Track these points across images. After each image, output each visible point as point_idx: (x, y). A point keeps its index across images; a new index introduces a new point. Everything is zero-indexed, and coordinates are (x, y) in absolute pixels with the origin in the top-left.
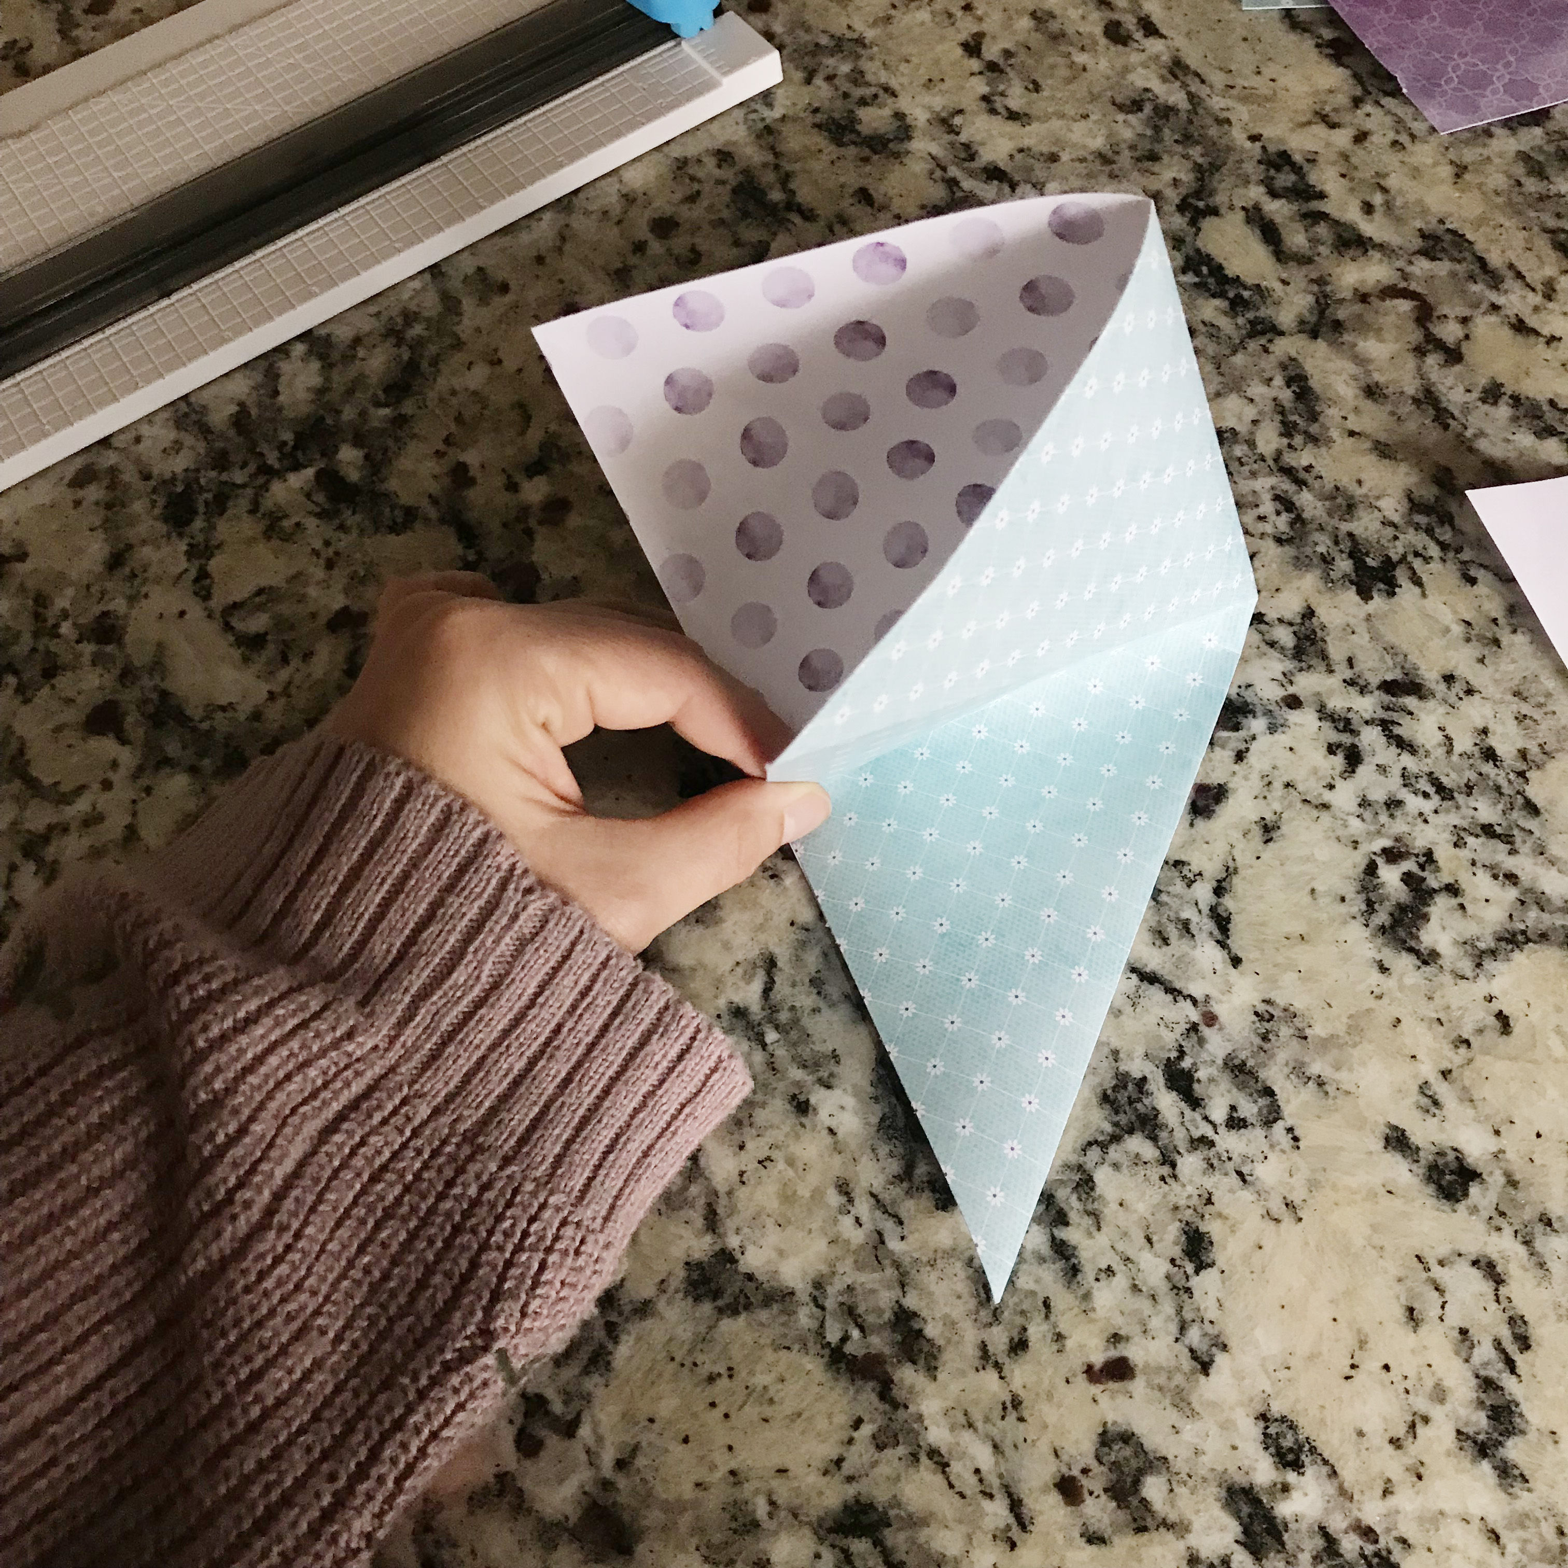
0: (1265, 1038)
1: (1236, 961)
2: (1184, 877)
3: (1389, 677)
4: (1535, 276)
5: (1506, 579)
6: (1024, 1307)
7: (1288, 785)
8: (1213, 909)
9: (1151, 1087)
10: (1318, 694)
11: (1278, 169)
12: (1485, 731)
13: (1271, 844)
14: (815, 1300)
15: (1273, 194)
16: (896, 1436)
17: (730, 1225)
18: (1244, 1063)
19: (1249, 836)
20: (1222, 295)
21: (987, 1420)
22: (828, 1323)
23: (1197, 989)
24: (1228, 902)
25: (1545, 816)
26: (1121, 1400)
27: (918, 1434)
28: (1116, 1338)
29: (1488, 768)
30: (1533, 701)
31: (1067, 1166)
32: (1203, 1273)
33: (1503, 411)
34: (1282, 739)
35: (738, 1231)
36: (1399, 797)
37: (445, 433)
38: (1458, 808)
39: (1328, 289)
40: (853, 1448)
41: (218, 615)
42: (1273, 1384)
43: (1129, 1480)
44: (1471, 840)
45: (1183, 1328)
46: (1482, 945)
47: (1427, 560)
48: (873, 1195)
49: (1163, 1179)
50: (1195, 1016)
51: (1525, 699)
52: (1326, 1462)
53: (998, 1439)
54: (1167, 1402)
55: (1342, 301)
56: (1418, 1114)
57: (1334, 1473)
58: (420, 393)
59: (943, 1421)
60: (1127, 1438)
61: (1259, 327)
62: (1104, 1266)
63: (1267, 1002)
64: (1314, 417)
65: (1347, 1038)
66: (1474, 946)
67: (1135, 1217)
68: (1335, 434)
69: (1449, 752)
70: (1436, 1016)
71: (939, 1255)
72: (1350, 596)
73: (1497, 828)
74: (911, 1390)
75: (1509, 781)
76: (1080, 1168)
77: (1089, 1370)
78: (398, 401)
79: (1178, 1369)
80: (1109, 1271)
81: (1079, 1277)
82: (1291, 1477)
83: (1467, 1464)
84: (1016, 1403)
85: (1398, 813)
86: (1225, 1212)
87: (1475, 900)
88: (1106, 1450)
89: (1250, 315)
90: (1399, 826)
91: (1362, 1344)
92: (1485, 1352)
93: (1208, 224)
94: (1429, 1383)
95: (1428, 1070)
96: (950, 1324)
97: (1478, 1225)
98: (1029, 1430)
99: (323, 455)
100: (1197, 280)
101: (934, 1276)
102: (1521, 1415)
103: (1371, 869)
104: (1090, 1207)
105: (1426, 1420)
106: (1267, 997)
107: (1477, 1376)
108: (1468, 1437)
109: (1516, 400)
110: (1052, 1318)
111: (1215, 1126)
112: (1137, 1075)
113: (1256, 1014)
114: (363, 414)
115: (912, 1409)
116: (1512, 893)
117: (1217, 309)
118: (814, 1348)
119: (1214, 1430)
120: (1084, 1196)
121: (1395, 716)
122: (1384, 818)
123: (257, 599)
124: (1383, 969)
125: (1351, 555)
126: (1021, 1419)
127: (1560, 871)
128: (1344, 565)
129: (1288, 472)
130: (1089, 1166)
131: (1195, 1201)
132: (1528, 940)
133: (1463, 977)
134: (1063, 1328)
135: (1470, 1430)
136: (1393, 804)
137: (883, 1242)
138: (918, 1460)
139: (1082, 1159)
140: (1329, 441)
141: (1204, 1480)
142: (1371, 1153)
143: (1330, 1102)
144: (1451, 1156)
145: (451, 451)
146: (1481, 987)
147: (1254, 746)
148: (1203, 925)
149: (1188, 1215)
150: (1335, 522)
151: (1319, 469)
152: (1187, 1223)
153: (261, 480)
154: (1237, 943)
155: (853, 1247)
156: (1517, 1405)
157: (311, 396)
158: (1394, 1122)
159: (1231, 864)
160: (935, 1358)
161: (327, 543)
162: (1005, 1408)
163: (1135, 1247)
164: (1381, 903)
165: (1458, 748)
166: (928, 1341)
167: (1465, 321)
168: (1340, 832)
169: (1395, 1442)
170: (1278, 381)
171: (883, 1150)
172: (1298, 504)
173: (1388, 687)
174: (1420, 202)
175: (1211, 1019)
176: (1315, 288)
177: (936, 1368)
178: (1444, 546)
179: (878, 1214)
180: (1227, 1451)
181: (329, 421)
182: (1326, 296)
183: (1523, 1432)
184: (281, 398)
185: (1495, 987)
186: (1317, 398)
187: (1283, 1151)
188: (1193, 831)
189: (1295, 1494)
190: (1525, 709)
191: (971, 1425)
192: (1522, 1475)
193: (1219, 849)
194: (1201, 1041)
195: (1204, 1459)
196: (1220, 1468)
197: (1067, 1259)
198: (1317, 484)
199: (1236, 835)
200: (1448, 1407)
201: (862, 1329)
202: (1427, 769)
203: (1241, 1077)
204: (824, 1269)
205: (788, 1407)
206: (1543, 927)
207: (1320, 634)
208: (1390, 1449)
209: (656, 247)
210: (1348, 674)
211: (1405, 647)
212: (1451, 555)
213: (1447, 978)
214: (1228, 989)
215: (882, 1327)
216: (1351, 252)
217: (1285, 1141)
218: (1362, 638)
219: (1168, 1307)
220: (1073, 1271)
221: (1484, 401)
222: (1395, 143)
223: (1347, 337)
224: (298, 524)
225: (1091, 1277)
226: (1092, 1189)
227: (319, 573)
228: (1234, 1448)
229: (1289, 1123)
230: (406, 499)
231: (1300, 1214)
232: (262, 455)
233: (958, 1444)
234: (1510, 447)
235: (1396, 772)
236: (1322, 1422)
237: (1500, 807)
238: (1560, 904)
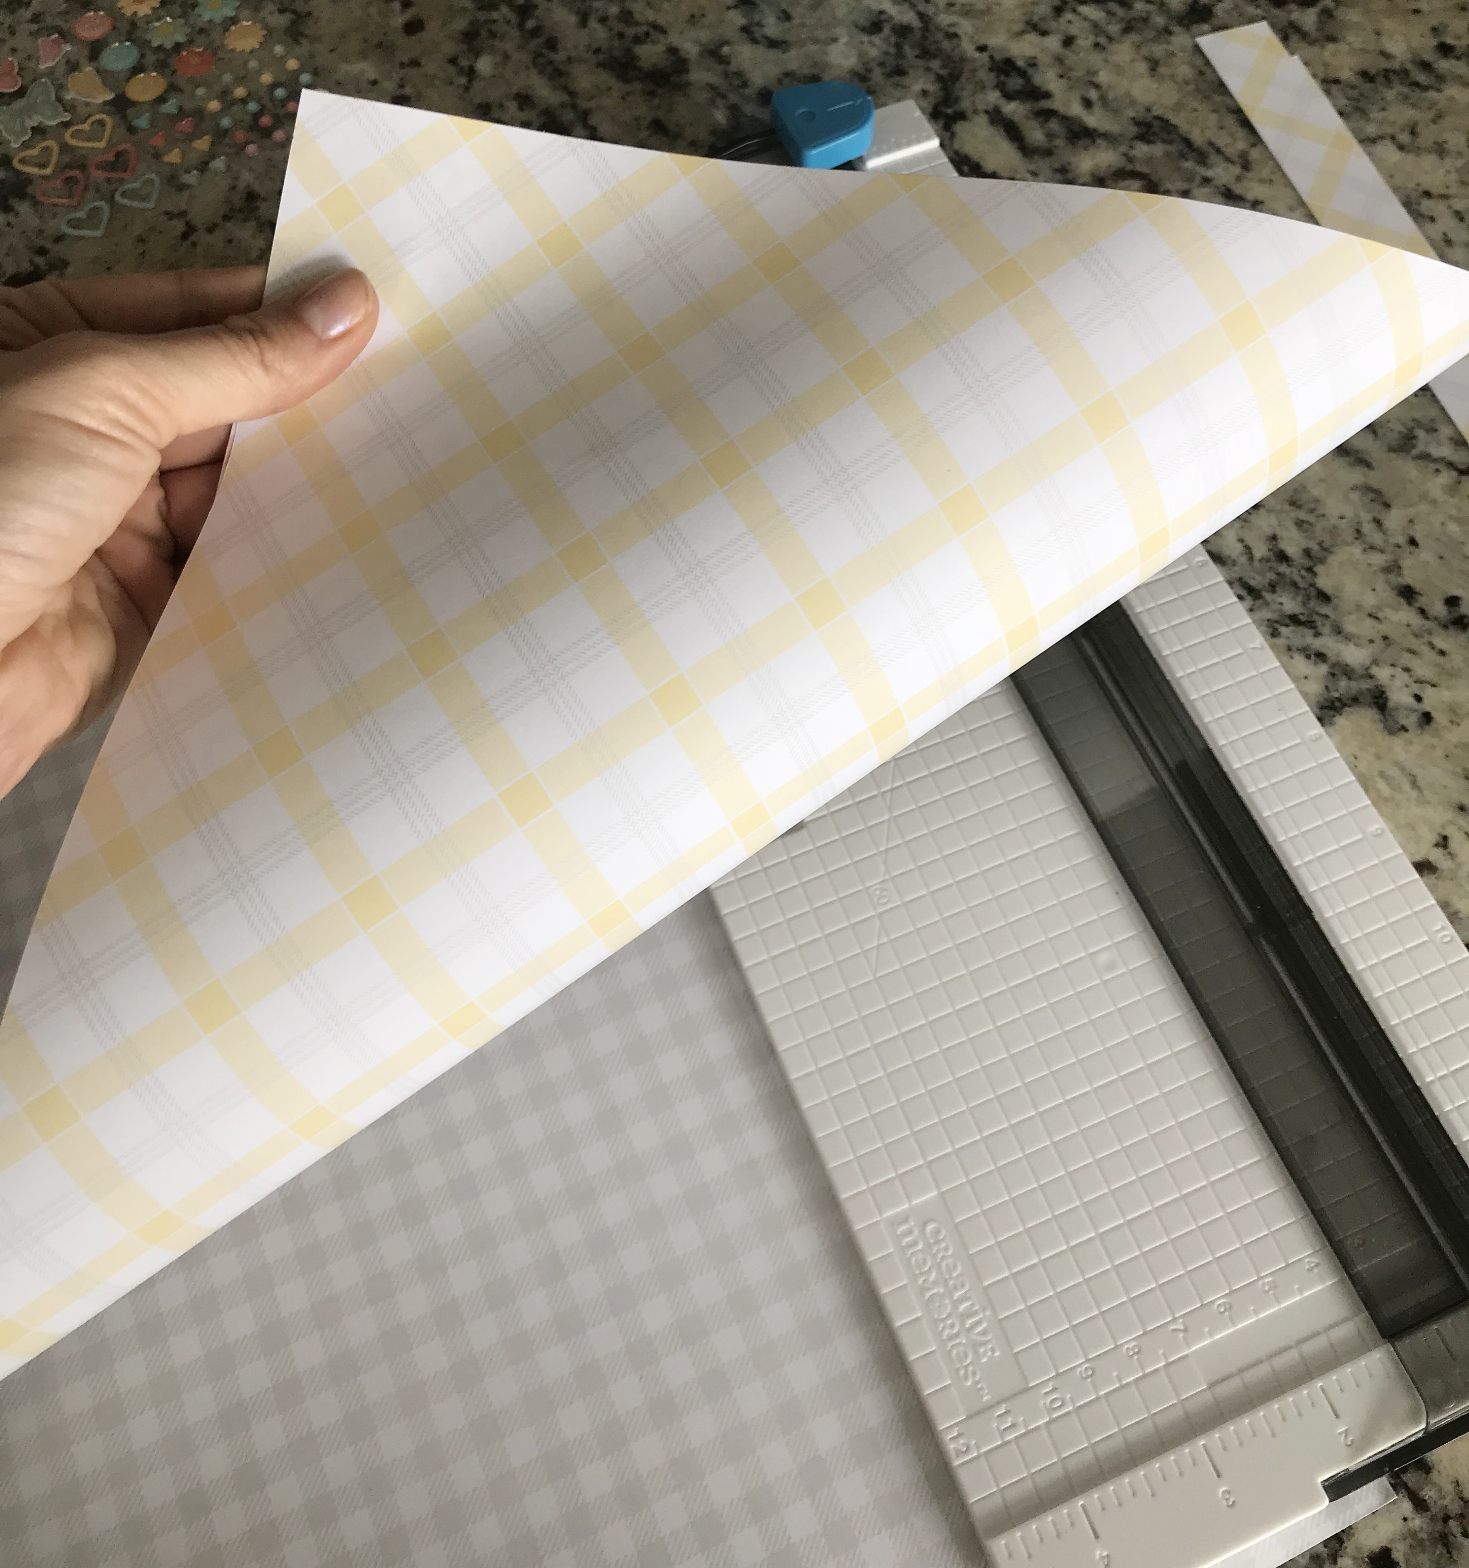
4: (1230, 151)
11: (1007, 75)
12: (1274, 538)
15: (1009, 96)
25: (1335, 601)
29: (1283, 568)
38: (1267, 604)
44: (1283, 630)
51: (1300, 507)
73: (1301, 617)
75: (1303, 577)
93: (960, 127)
116: (1324, 669)
127: (1356, 645)
132: (1344, 705)
165: (1257, 554)
174: (1128, 94)
190: (1302, 515)
202: (1236, 575)
206: (1354, 692)
216: (1081, 143)
222: (1097, 45)
237: (1300, 599)
238: (1360, 671)
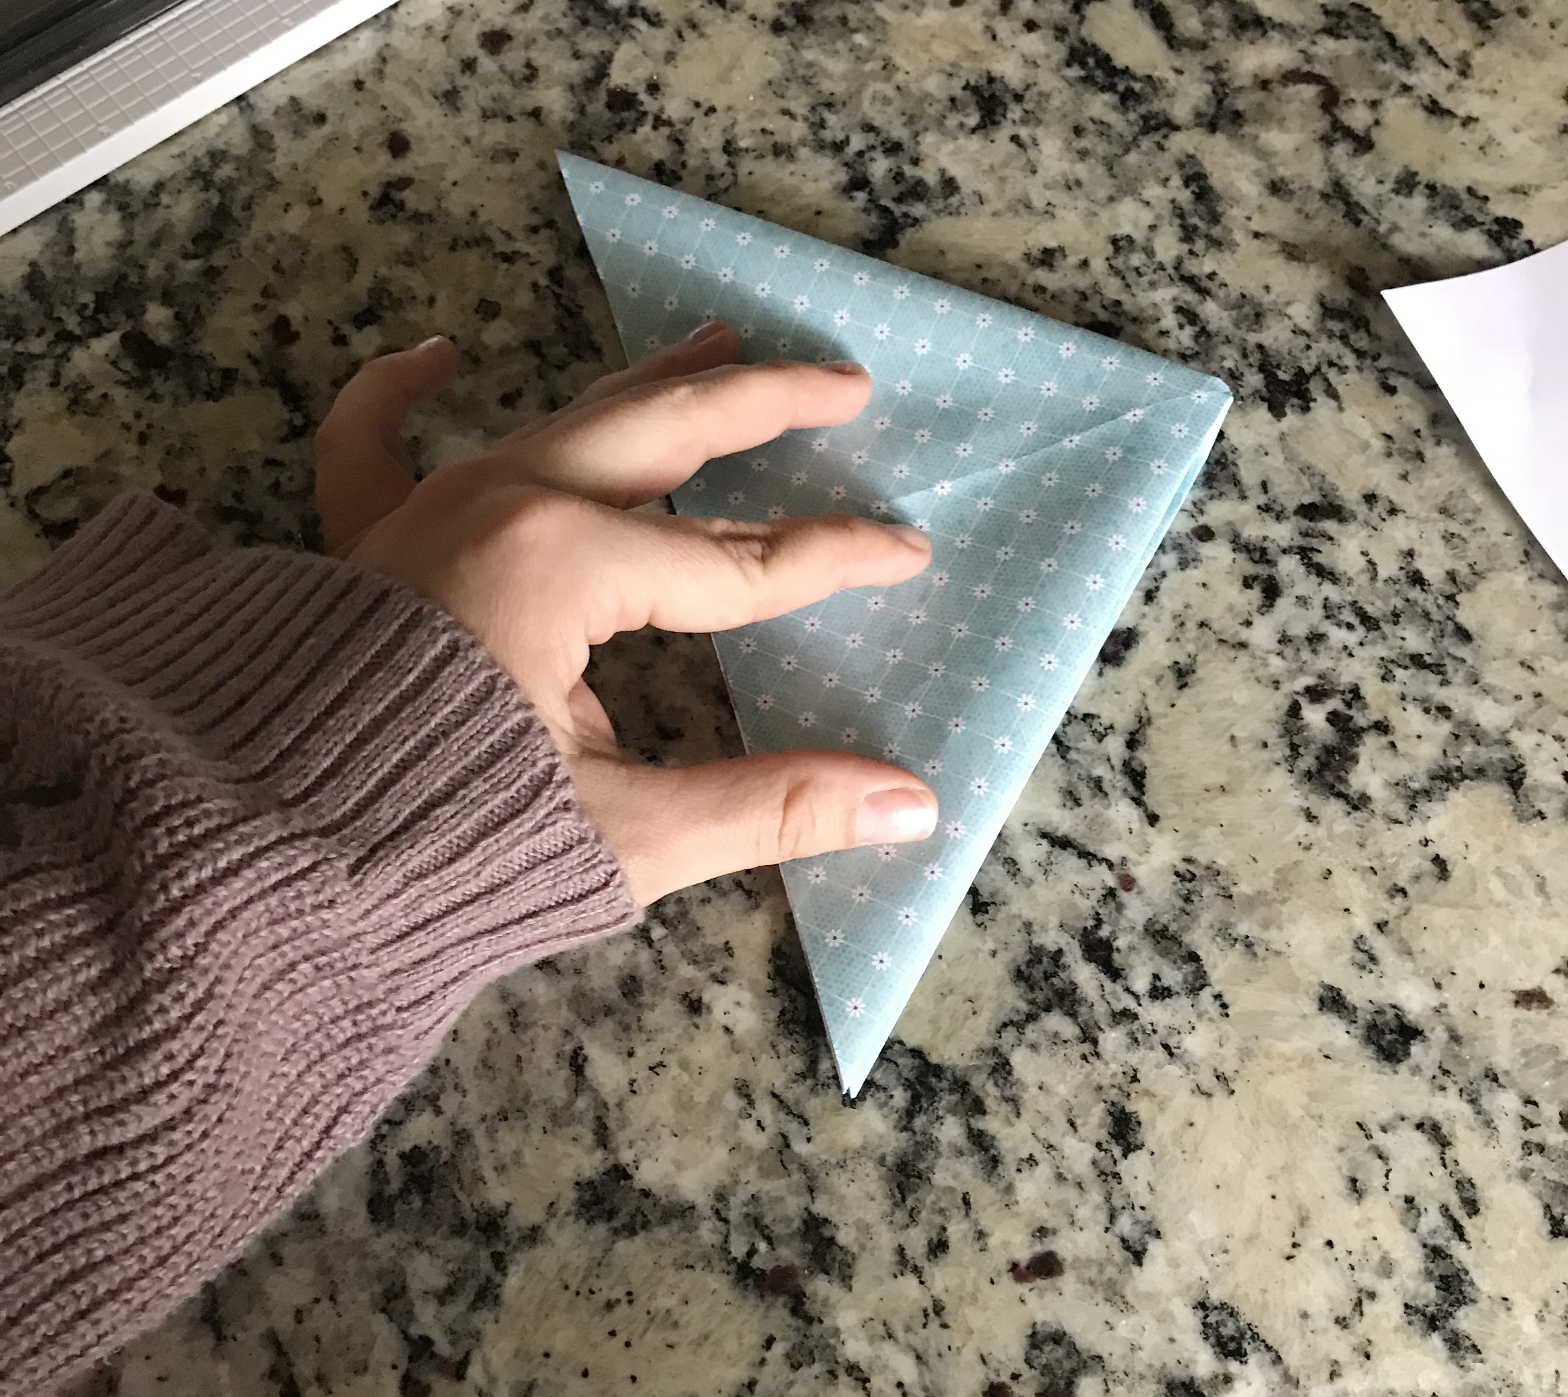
0: (1187, 899)
1: (1153, 819)
2: (1094, 732)
3: (1306, 500)
4: (1447, 52)
5: (1428, 386)
6: (943, 1205)
7: (1202, 625)
8: (1126, 764)
9: (1067, 959)
10: (1230, 523)
12: (1410, 554)
13: (1186, 690)
14: (717, 1212)
16: (811, 1353)
17: (620, 1138)
18: (1165, 928)
19: (1162, 683)
20: (1111, 88)
21: (908, 1329)
22: (733, 1237)
23: (1112, 852)
24: (1143, 756)
25: (1478, 641)
26: (1050, 1296)
27: (834, 1348)
28: (1042, 1232)
29: (1415, 593)
30: (1460, 518)
31: (981, 1051)
32: (1131, 1156)
33: (1419, 202)
34: (1195, 574)
35: (631, 1144)
36: (1322, 630)
37: (263, 285)
38: (1384, 638)
39: (1225, 76)
40: (767, 1369)
41: (21, 503)
42: (1211, 1270)
43: (1062, 1383)
44: (1399, 673)
45: (1112, 1218)
46: (1416, 785)
47: (1343, 370)
48: (774, 1095)
49: (1084, 1057)
50: (1111, 880)
51: (1451, 516)
52: (1269, 1348)
53: (921, 1350)
54: (1099, 1297)
55: (1240, 89)
56: (1354, 971)
57: (1278, 1360)
58: (232, 242)
59: (861, 1334)
60: (1058, 1338)
61: (1153, 123)
62: (1025, 1155)
63: (1188, 860)
64: (1215, 218)
65: (1275, 894)
66: (1406, 786)
67: (1057, 1100)
68: (1238, 236)
69: (1374, 577)
70: (1368, 864)
71: (849, 1155)
72: (1262, 413)
73: (1426, 658)
74: (825, 1302)
75: (1439, 607)
76: (995, 1051)
77: (1014, 1267)
78: (209, 252)
79: (1109, 1260)
80: (1031, 1160)
81: (1000, 1168)
82: (1233, 1366)
83: (1417, 1339)
84: (938, 1309)
85: (1321, 648)
86: (1154, 1089)
87: (1407, 737)
88: (1036, 1352)
89: (1143, 109)
90: (1323, 662)
91: (1303, 1221)
92: (1432, 1220)
93: (1093, 10)
94: (1376, 1257)
95: (1362, 923)
96: (864, 1228)
97: (1421, 1085)
98: (954, 1337)
99: (129, 315)
100: (1082, 73)
101: (845, 1177)
102: (1472, 1283)
103: (1294, 711)
104: (1007, 1093)
105: (1372, 1296)
106: (1187, 854)
107: (1425, 1246)
108: (1417, 1311)
109: (1432, 189)
110: (973, 1215)
111: (1136, 997)
112: (1053, 948)
113: (1177, 874)
114: (170, 268)
115: (827, 1322)
116: (1446, 727)
117: (1105, 104)
118: (719, 1265)
119: (1151, 1324)
120: (1001, 1082)
121: (1315, 543)
122: (1306, 655)
123: (64, 483)
124: (1311, 817)
125: (1261, 369)
126: (944, 1326)
127: (1496, 701)
128: (1254, 380)
129: (1190, 281)
130: (1005, 1048)
131: (1120, 1079)
132: (1464, 777)
133: (1396, 822)
134: (985, 1223)
135: (1420, 1303)
136: (1316, 639)
137: (788, 1146)
138: (836, 1377)
139: (997, 1042)
140: (1233, 246)
141: (1142, 1377)
142: (1304, 1016)
143: (1260, 964)
144: (1390, 1013)
145: (271, 304)
146: (1416, 831)
147: (1165, 584)
148: (1115, 781)
149: (1113, 1095)
150: (1241, 333)
151: (1223, 275)
152: (1113, 1104)
153: (59, 350)
154: (1155, 797)
155: (756, 1153)
156: (1467, 1273)
157: (111, 251)
158: (1328, 981)
159: (1144, 714)
160: (849, 1266)
161: (138, 416)
162: (926, 1315)
163: (1058, 1133)
164: (1307, 746)
165: (1383, 573)
166: (841, 1248)
167: (1374, 104)
168: (1261, 672)
169: (1342, 1322)
170: (1176, 181)
171: (784, 1045)
172: (1202, 316)
173: (1307, 511)
175: (1128, 883)
176: (1211, 76)
177: (851, 1277)
178: (1360, 354)
179: (782, 1115)
180: (1165, 1345)
181: (133, 278)
182: (1224, 84)
183: (1473, 1301)
184: (78, 256)
185: (1431, 830)
186: (1219, 198)
187: (1211, 1020)
188: (1102, 680)
189: (1238, 1385)
190: (1454, 527)
191: (890, 1336)
192: (1474, 1346)
193: (1132, 699)
194: (1120, 907)
195: (1140, 1354)
196: (1157, 1364)
197: (986, 1150)
198: (1222, 293)
199: (1148, 683)
200: (1396, 1281)
201: (769, 1240)
202: (1349, 598)
203: (1164, 942)
204: (727, 1179)
205: (693, 1332)
206: (1479, 762)
207: (1230, 456)
208: (1336, 1330)
209: (487, 64)
210: (1262, 500)
211: (1322, 466)
212: (1368, 362)
213: (1379, 823)
214: (1146, 850)
215: (791, 1236)
216: (1250, 34)
217: (1213, 1009)
218: (1276, 460)
219: (1096, 1196)
220: (994, 1162)
221: (1397, 192)
223: (1248, 129)
224: (105, 396)
225: (1013, 1169)
226: (1010, 1073)
227: (132, 449)
228: (1172, 1340)
229: (1217, 989)
230: (223, 362)
231: (1233, 1086)
232: (60, 320)
233: (878, 1357)
234: (1427, 241)
235: (1317, 602)
236: (1265, 1306)
237: (1430, 634)
238: (1496, 736)
